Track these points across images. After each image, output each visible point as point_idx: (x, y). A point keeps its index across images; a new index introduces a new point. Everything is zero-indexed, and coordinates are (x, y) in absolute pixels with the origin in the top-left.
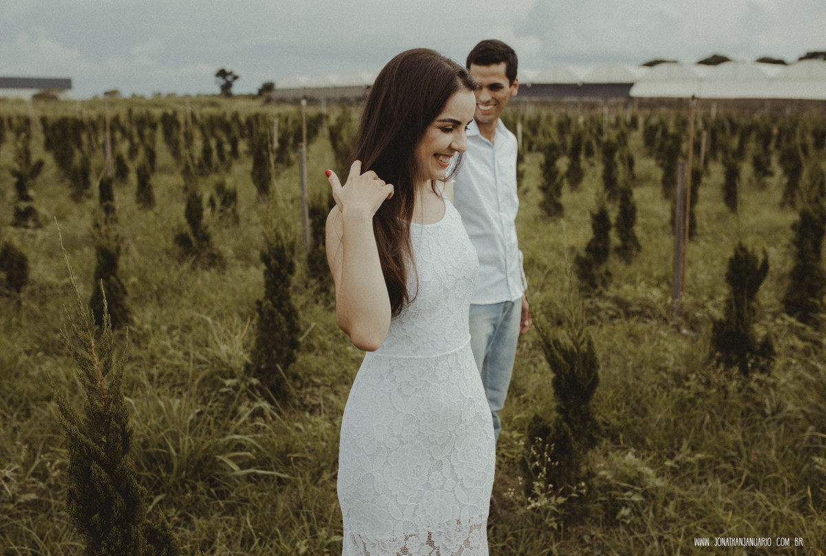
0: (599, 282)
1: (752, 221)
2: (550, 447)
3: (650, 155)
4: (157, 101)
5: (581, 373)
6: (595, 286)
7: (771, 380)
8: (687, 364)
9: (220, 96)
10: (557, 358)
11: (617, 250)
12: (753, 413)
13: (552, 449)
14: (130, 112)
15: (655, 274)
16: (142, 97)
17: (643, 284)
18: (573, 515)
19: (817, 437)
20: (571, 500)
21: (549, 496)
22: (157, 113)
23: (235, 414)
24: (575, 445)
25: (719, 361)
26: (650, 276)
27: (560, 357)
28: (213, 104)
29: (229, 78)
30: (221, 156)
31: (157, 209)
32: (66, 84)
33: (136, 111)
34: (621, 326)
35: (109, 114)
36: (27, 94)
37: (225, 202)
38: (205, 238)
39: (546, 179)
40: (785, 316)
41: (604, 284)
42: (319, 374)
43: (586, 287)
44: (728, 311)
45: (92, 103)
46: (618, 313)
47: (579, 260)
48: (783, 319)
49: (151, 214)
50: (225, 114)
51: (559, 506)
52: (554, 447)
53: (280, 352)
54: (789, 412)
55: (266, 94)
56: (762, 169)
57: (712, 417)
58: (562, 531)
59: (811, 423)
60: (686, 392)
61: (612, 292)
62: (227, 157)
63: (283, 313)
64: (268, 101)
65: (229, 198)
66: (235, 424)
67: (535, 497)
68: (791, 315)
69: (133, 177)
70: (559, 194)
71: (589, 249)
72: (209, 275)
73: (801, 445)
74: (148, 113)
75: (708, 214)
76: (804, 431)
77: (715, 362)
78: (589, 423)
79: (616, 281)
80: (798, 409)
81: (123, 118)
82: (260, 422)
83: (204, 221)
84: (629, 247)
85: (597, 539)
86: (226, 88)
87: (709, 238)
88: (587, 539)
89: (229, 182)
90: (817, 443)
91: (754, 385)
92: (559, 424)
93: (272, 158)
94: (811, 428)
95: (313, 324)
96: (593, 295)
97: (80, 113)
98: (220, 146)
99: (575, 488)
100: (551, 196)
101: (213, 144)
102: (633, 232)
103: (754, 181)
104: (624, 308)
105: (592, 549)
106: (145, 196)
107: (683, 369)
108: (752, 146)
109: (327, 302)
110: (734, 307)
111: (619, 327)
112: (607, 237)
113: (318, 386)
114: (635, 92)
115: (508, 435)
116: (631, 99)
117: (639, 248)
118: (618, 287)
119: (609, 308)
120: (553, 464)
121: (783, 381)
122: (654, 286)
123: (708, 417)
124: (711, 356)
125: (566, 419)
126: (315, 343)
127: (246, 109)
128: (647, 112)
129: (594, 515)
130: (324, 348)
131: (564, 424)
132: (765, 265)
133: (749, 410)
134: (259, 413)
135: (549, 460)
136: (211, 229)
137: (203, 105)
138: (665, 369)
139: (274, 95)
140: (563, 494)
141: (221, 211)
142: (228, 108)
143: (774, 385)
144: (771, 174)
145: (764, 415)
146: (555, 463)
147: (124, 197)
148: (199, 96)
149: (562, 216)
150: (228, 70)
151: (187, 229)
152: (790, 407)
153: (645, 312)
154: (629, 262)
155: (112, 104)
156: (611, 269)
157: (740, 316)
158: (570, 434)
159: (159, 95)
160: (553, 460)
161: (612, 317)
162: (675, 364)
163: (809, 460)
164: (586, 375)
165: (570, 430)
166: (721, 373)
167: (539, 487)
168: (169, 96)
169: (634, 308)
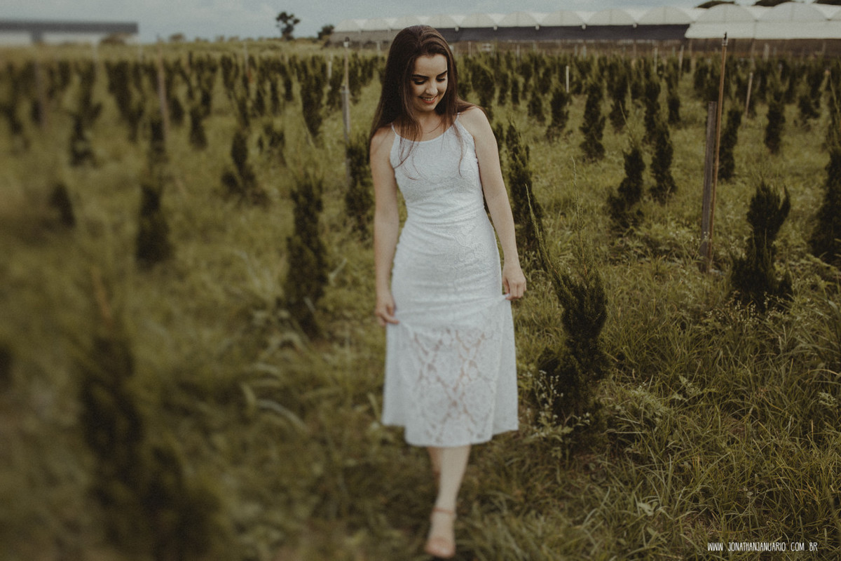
0: (630, 221)
1: (792, 162)
2: (554, 379)
3: (697, 97)
4: (220, 44)
5: (589, 308)
6: (627, 226)
7: (787, 318)
8: (707, 302)
9: (281, 40)
10: (565, 293)
11: (653, 190)
12: (765, 349)
13: (557, 380)
14: (191, 55)
15: (686, 214)
16: (206, 41)
17: (673, 224)
18: (579, 444)
19: (826, 373)
20: (577, 429)
21: (553, 426)
22: (217, 56)
23: (265, 346)
24: (582, 379)
25: (737, 298)
26: (682, 216)
27: (569, 293)
28: (274, 48)
29: (290, 22)
30: (275, 99)
31: (210, 149)
32: (132, 28)
33: (196, 55)
34: (649, 264)
35: (172, 57)
36: (94, 39)
37: (272, 143)
38: (249, 177)
39: (588, 121)
40: (810, 255)
41: (636, 224)
42: (350, 308)
43: (618, 227)
44: (748, 250)
45: (155, 48)
46: (646, 252)
47: (611, 200)
48: (808, 259)
49: (203, 155)
50: (283, 58)
51: (564, 436)
52: (559, 378)
53: (309, 287)
54: (801, 348)
55: (326, 37)
56: (808, 110)
57: (726, 353)
58: (567, 458)
59: (823, 360)
60: (703, 329)
61: (642, 231)
62: (281, 100)
63: (312, 249)
64: (327, 44)
65: (277, 139)
66: (264, 355)
67: (540, 426)
68: (816, 256)
69: (187, 119)
70: (601, 136)
71: (621, 189)
72: (253, 213)
73: (810, 381)
74: (209, 56)
75: (748, 156)
76: (813, 367)
77: (732, 300)
78: (597, 357)
79: (647, 220)
80: (810, 346)
81: (184, 62)
82: (288, 353)
83: (250, 161)
84: (665, 188)
85: (603, 467)
86: (287, 32)
87: (746, 179)
88: (592, 466)
89: (278, 123)
90: (826, 380)
91: (769, 322)
92: (566, 357)
93: (325, 100)
94: (822, 365)
95: (345, 260)
96: (624, 234)
97: (144, 57)
98: (274, 88)
99: (580, 418)
100: (592, 137)
101: (268, 87)
102: (669, 173)
103: (800, 122)
104: (653, 247)
105: (597, 476)
106: (198, 138)
107: (703, 306)
108: (803, 88)
109: (363, 239)
110: (754, 246)
111: (646, 266)
112: (639, 177)
113: (348, 319)
114: (690, 34)
115: (525, 367)
116: (686, 41)
117: (674, 189)
118: (649, 226)
119: (638, 247)
120: (558, 395)
121: (799, 318)
122: (684, 226)
123: (721, 353)
124: (730, 294)
125: (575, 353)
126: (348, 279)
127: (304, 52)
128: (701, 54)
129: (600, 444)
130: (356, 283)
131: (572, 357)
132: (787, 205)
133: (762, 346)
134: (288, 344)
135: (555, 392)
136: (256, 169)
137: (263, 49)
138: (684, 306)
139: (334, 38)
140: (569, 424)
141: (269, 152)
142: (288, 52)
143: (788, 324)
144: (817, 116)
145: (778, 351)
146: (560, 394)
147: (177, 139)
148: (261, 39)
149: (602, 157)
150: (289, 14)
151: (233, 169)
152: (803, 344)
153: (673, 251)
154: (663, 203)
155: (176, 48)
156: (644, 209)
157: (760, 255)
158: (577, 367)
159: (222, 39)
160: (559, 392)
161: (640, 256)
162: (695, 301)
163: (815, 396)
164: (594, 310)
165: (577, 363)
166: (738, 310)
167: (545, 417)
168: (232, 39)
169: (662, 248)
